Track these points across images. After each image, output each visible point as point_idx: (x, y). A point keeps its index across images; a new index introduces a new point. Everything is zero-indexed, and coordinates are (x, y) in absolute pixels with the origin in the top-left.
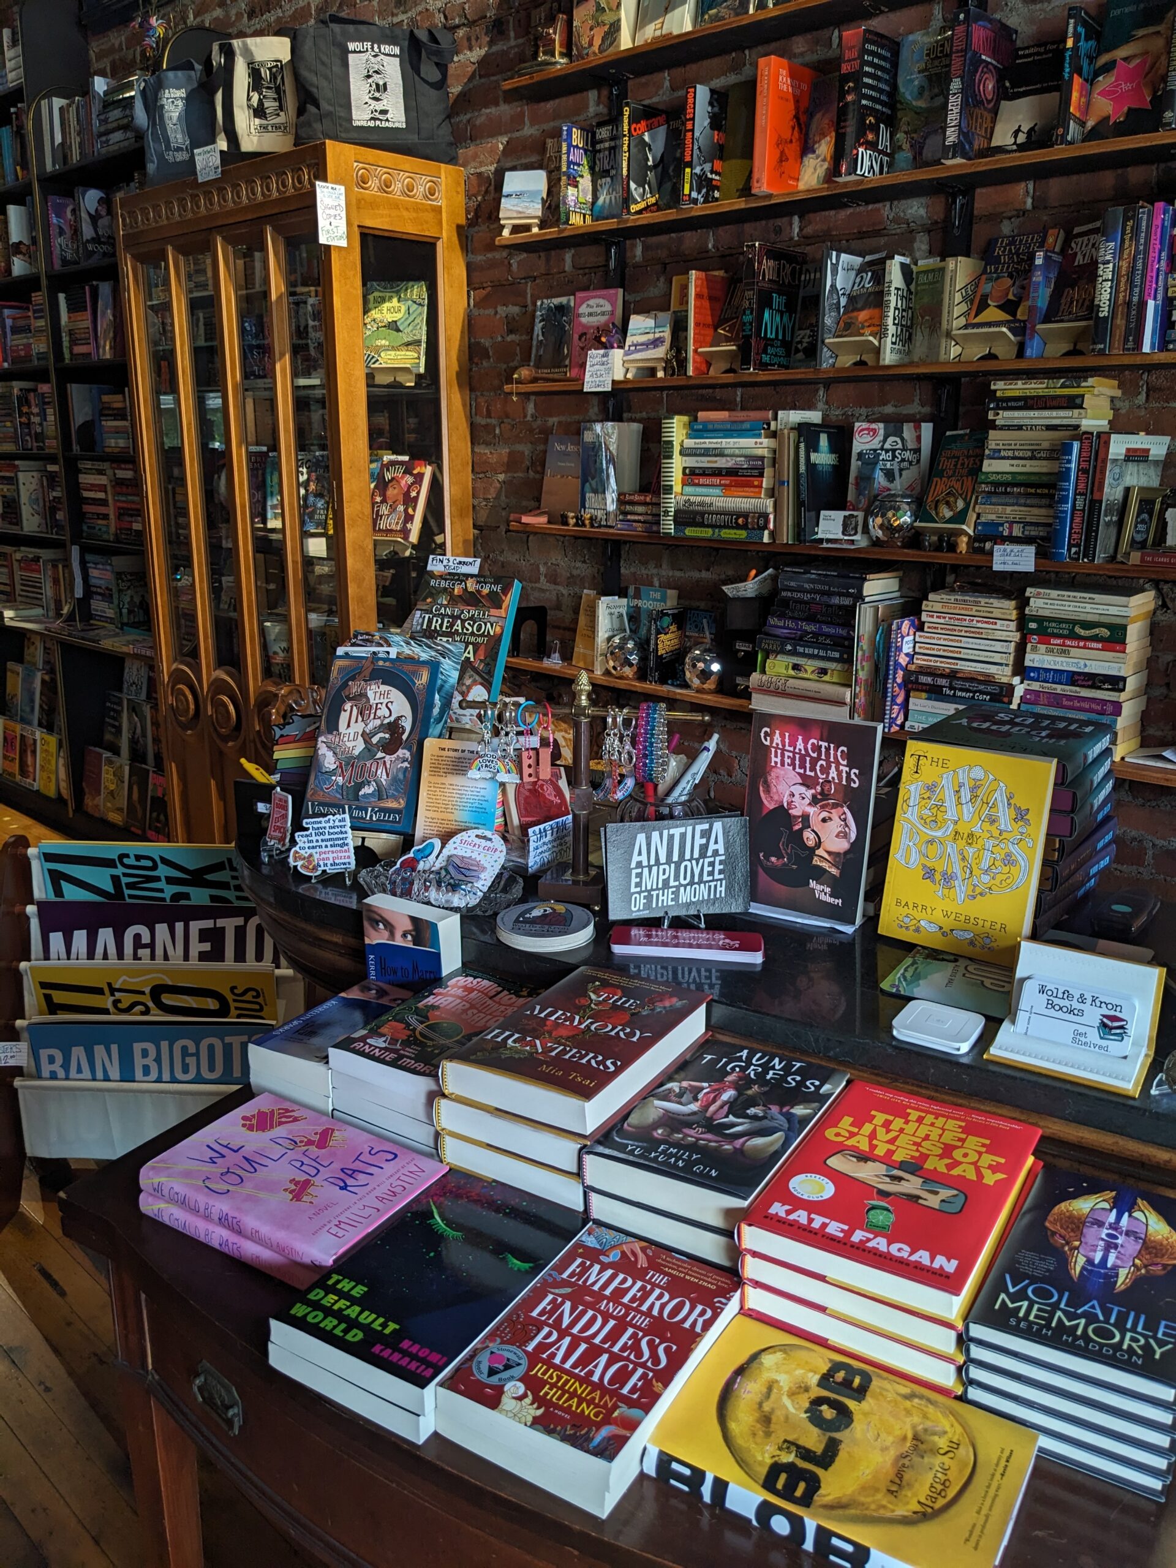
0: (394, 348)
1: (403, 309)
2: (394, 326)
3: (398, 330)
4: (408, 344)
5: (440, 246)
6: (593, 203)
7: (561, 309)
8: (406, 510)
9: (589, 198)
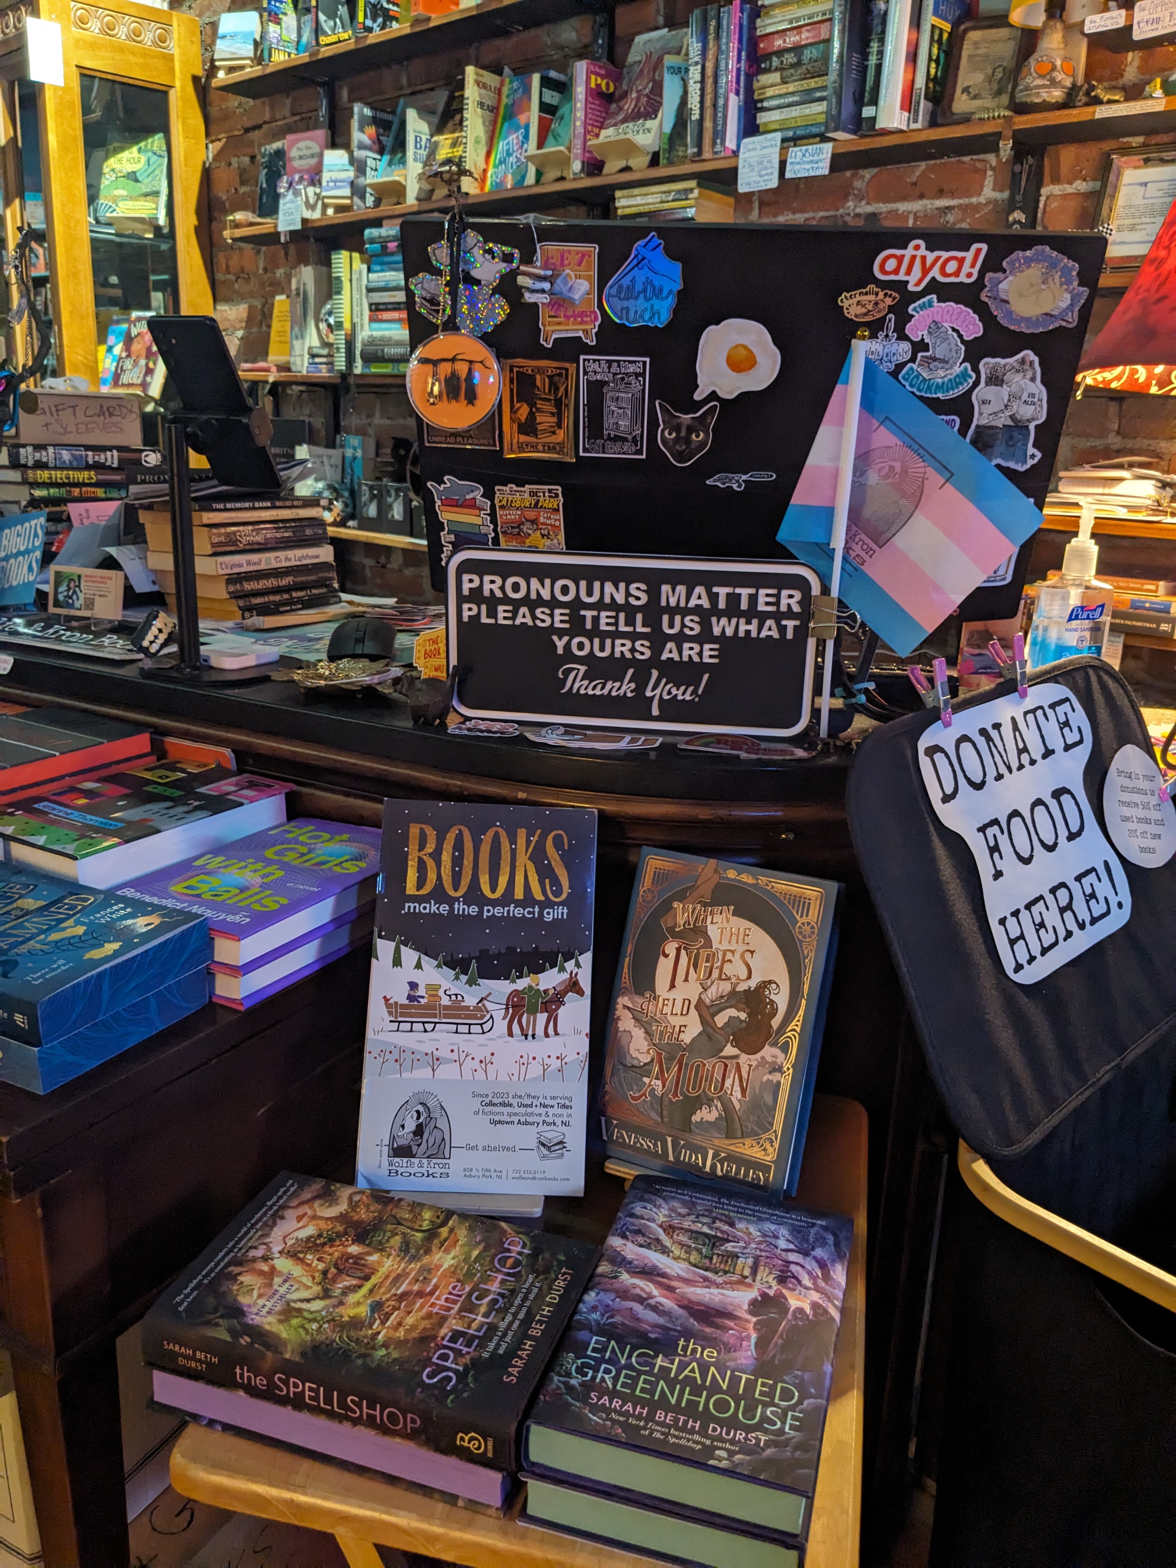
0: (132, 198)
1: (143, 159)
2: (133, 177)
3: (137, 180)
4: (146, 195)
5: (173, 95)
6: (298, 42)
7: (280, 154)
8: (147, 365)
9: (294, 36)
